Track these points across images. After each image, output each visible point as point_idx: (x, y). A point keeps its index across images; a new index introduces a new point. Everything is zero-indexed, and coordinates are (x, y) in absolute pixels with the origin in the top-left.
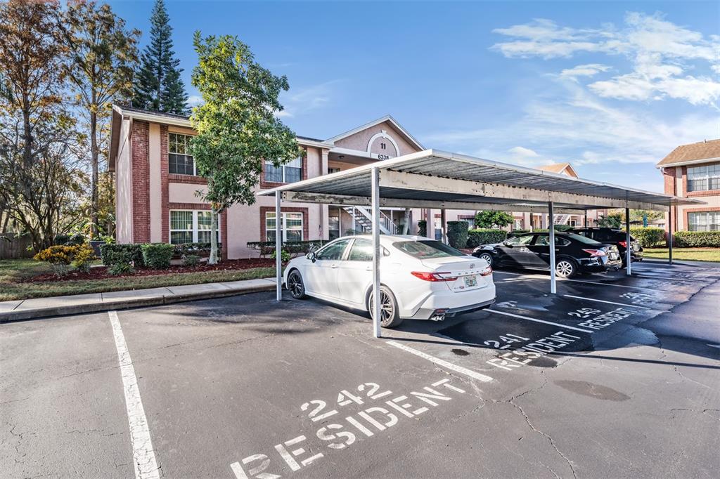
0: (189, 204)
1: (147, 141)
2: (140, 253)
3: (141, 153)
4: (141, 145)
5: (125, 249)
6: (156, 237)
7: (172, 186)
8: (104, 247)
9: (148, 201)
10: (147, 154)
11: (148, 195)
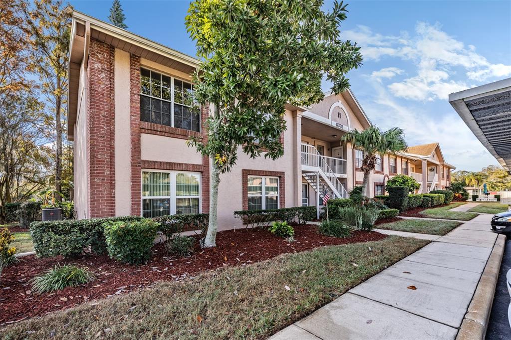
0: (167, 163)
1: (112, 72)
2: (100, 234)
3: (102, 87)
4: (103, 75)
5: (76, 229)
6: (123, 207)
7: (145, 138)
8: (38, 227)
9: (112, 156)
10: (112, 89)
11: (112, 148)
